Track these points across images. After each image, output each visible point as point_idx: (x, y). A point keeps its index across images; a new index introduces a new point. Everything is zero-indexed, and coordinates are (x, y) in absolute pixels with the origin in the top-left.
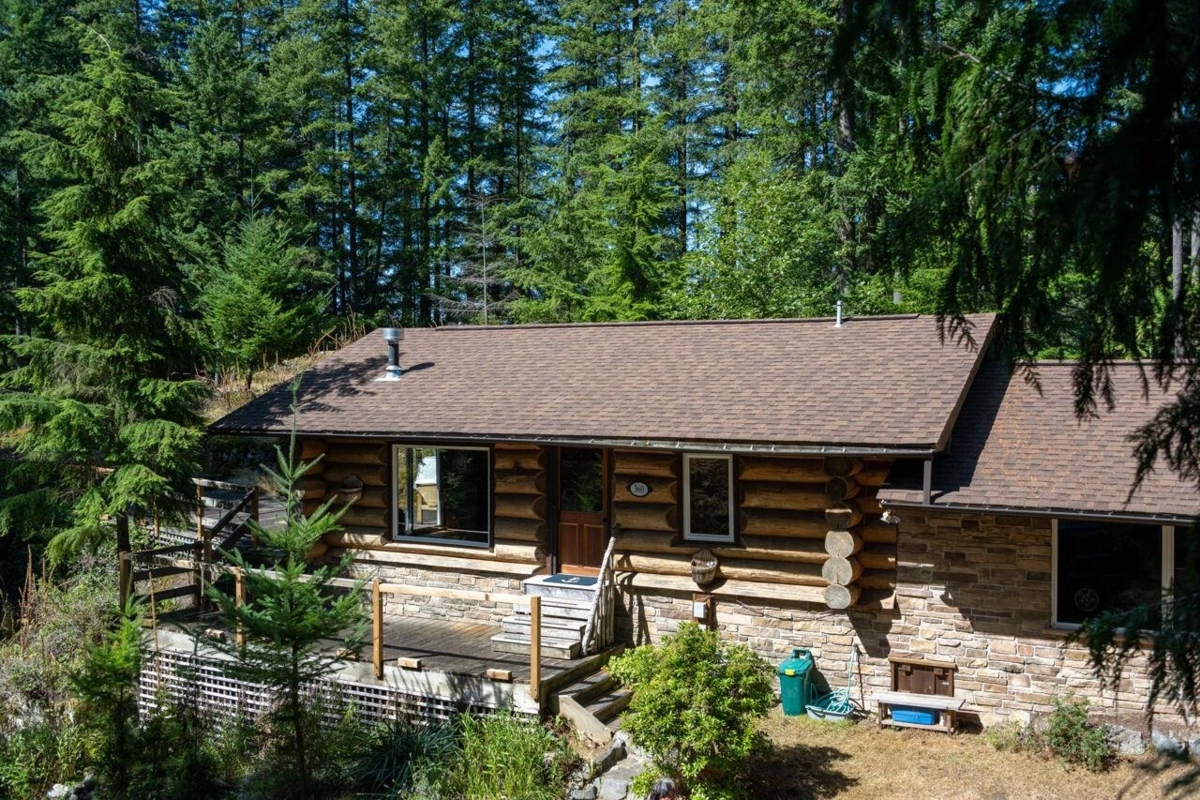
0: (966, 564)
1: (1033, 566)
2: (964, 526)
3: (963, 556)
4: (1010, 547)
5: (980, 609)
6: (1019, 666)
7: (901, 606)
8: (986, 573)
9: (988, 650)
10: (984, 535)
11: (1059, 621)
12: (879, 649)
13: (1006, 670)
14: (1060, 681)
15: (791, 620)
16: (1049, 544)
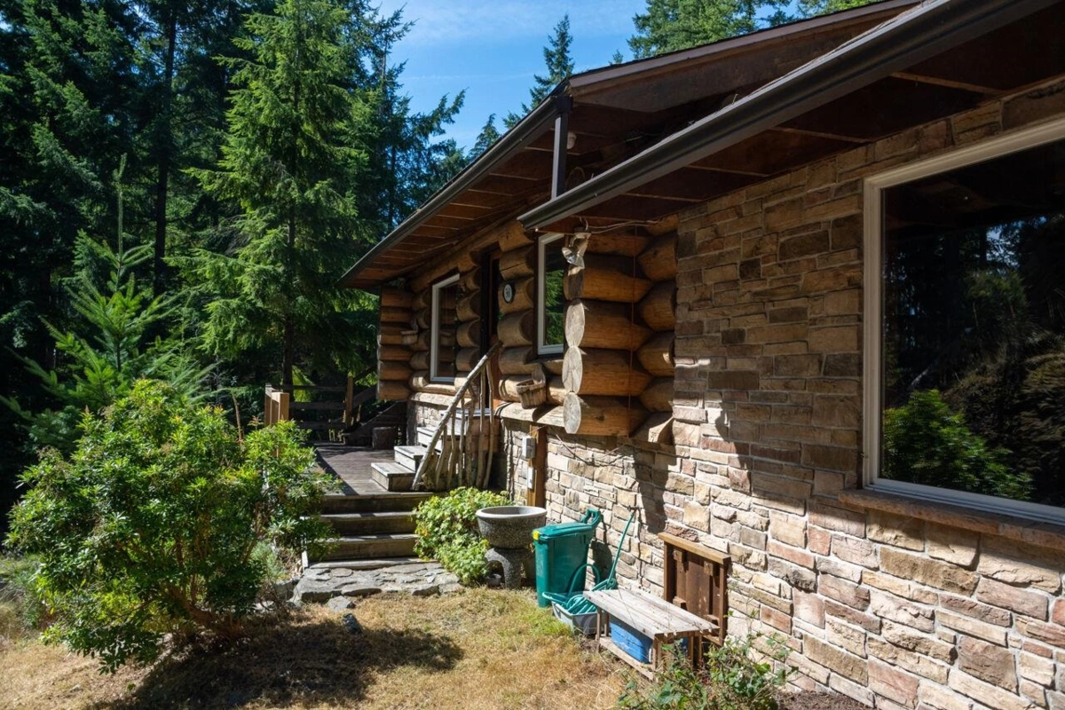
0: (746, 352)
1: (830, 341)
2: (743, 275)
3: (740, 334)
4: (799, 303)
5: (760, 445)
6: (808, 575)
7: (677, 439)
8: (771, 368)
9: (769, 533)
10: (767, 287)
12: (656, 520)
13: (787, 578)
15: (592, 464)
16: (857, 286)
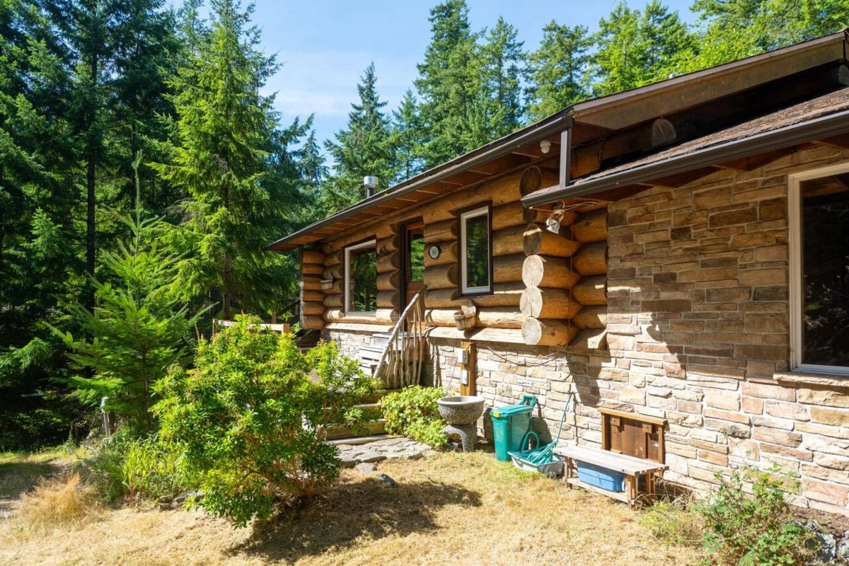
0: (678, 287)
1: (759, 279)
2: (673, 237)
3: (673, 276)
4: (730, 255)
5: (694, 347)
6: (744, 428)
7: (611, 346)
8: (700, 297)
9: (704, 403)
10: (698, 244)
11: (803, 362)
12: (591, 397)
13: (724, 432)
14: (801, 457)
15: (525, 365)
16: (784, 243)
